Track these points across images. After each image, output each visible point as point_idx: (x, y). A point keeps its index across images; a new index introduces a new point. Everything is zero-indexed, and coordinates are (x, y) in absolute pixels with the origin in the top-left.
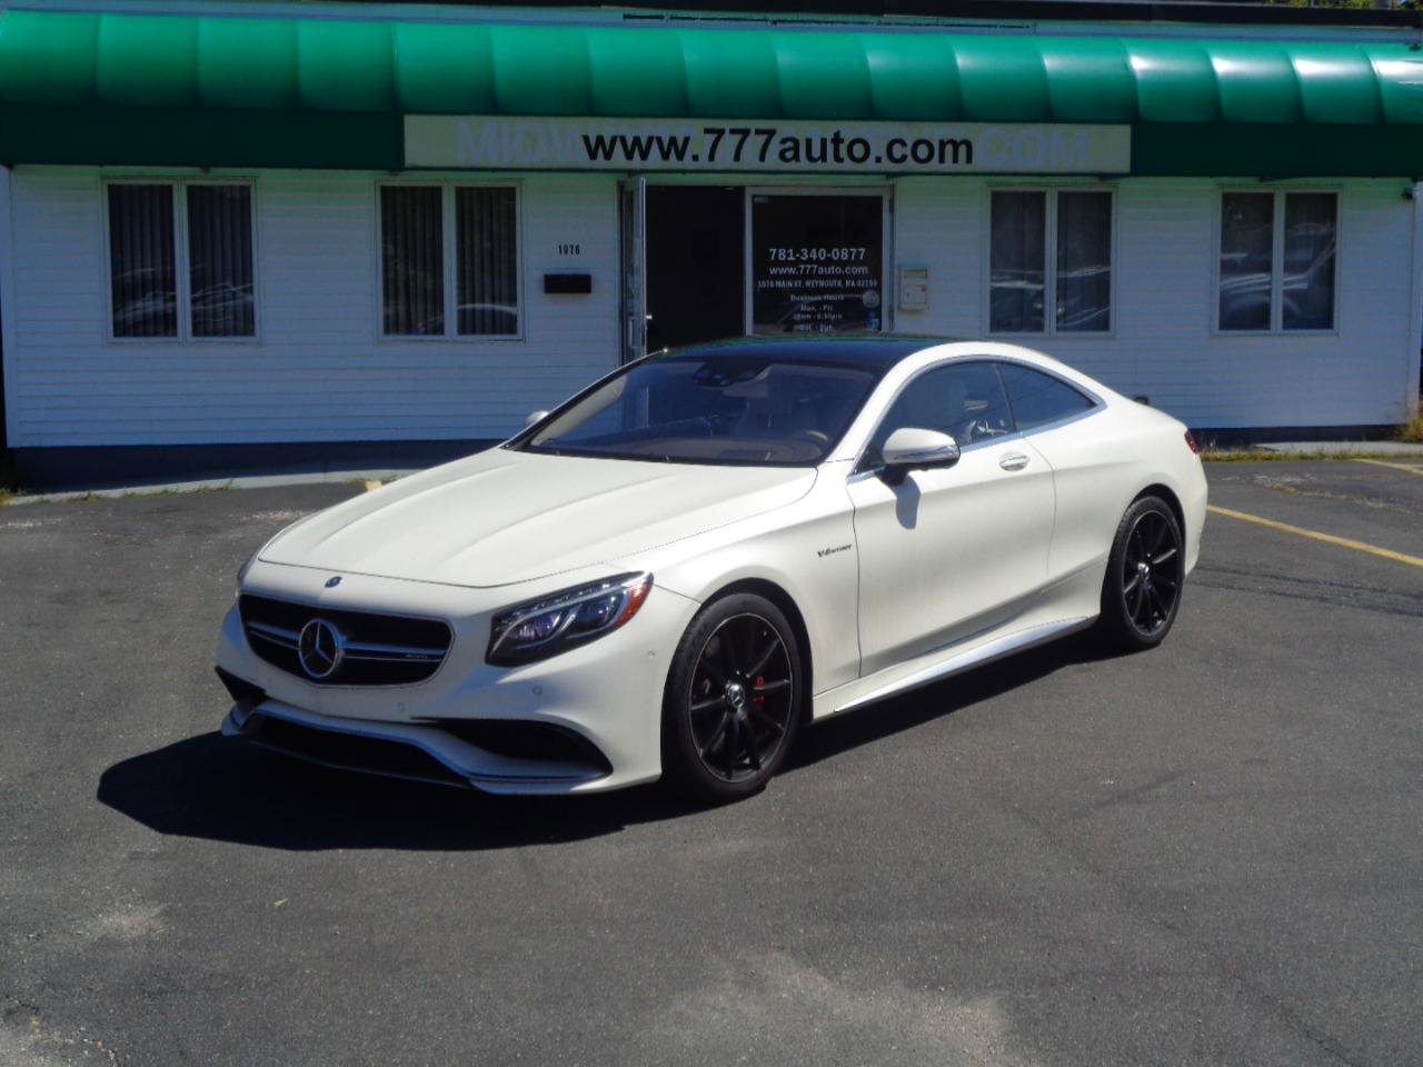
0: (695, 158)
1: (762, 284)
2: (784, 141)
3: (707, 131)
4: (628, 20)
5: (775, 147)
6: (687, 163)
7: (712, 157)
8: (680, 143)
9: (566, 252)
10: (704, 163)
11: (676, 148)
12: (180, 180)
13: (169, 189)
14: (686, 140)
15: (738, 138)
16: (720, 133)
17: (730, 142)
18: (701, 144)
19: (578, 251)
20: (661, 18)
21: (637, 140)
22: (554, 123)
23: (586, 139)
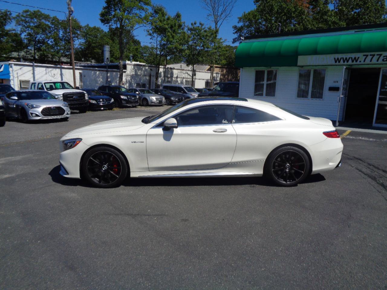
0: (360, 62)
1: (382, 90)
2: (384, 57)
3: (364, 55)
4: (356, 33)
5: (382, 58)
6: (358, 63)
7: (364, 61)
8: (357, 59)
9: (335, 82)
10: (362, 62)
11: (356, 59)
12: (265, 69)
13: (265, 71)
14: (358, 58)
15: (371, 57)
16: (367, 56)
17: (369, 58)
18: (362, 58)
19: (338, 82)
20: (364, 31)
21: (346, 58)
22: (328, 56)
23: (335, 59)
